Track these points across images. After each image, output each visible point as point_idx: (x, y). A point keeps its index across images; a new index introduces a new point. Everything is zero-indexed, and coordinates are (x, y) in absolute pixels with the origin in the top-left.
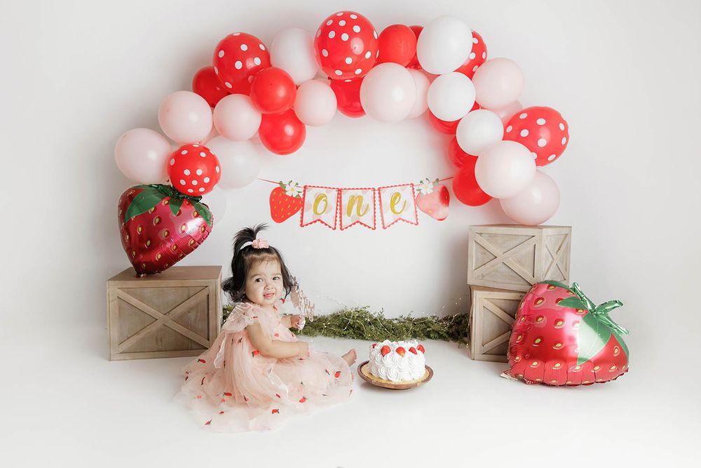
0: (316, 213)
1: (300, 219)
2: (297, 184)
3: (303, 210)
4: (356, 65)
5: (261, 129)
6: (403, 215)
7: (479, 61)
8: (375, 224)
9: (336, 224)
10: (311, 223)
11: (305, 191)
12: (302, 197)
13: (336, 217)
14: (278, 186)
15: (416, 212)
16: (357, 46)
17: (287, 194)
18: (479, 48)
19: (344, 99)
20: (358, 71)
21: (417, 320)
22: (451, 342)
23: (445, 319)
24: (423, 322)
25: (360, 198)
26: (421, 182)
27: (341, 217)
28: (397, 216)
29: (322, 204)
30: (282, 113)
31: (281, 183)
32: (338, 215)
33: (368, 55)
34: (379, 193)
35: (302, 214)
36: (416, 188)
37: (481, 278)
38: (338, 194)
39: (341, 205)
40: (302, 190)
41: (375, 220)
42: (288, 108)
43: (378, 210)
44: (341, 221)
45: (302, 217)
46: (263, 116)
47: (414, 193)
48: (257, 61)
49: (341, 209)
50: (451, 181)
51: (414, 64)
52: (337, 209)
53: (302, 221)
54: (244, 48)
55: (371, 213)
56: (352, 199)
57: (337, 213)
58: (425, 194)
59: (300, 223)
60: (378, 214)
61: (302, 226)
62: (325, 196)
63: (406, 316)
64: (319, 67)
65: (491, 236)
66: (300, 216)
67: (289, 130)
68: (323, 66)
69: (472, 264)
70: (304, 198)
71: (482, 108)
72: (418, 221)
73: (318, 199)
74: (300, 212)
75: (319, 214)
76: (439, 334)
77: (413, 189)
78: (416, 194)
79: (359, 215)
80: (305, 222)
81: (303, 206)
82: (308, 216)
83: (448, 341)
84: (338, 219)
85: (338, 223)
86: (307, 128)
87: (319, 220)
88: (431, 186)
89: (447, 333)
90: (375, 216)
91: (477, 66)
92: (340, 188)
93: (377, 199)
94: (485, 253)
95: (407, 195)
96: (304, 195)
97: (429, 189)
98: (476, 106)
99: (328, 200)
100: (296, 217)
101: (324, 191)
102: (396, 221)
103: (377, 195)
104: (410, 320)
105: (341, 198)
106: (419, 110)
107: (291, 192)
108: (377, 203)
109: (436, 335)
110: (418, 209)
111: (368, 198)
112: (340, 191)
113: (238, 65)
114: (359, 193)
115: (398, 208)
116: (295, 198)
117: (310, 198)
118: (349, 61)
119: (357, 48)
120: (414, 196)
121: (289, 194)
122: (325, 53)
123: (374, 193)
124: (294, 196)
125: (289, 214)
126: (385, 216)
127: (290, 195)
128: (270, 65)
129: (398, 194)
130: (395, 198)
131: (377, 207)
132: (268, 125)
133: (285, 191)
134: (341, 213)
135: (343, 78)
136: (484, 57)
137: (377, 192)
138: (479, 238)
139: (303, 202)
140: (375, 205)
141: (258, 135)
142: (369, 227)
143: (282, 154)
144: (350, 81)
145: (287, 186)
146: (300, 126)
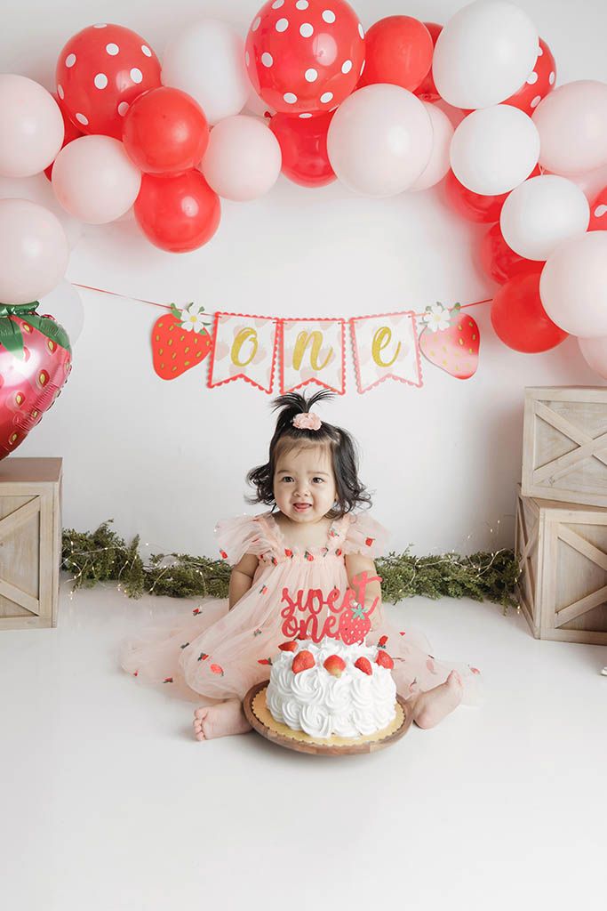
0: (236, 362)
1: (206, 374)
2: (202, 309)
3: (212, 357)
8: (344, 385)
9: (272, 384)
11: (216, 322)
12: (210, 333)
13: (273, 370)
25: (317, 337)
26: (428, 308)
27: (281, 371)
28: (384, 371)
29: (247, 346)
32: (277, 367)
34: (352, 329)
35: (211, 364)
36: (419, 319)
38: (278, 328)
40: (210, 320)
43: (349, 360)
44: (281, 378)
45: (210, 371)
47: (415, 328)
49: (281, 357)
52: (275, 356)
53: (210, 377)
55: (336, 364)
56: (303, 340)
57: (274, 363)
58: (434, 330)
59: (207, 381)
60: (349, 367)
61: (210, 385)
62: (254, 331)
66: (207, 368)
70: (215, 335)
73: (241, 337)
74: (206, 360)
77: (414, 321)
78: (420, 328)
79: (315, 367)
80: (216, 378)
81: (213, 350)
82: (223, 368)
84: (276, 374)
85: (276, 381)
90: (344, 370)
92: (280, 318)
93: (348, 339)
95: (403, 332)
96: (215, 329)
97: (443, 322)
99: (258, 339)
100: (199, 370)
101: (251, 322)
103: (347, 332)
107: (192, 323)
108: (348, 346)
111: (331, 335)
112: (280, 323)
114: (316, 326)
115: (386, 355)
116: (198, 336)
117: (225, 335)
120: (415, 333)
121: (187, 326)
123: (343, 328)
124: (197, 331)
125: (187, 363)
126: (362, 369)
127: (189, 330)
130: (381, 338)
131: (348, 353)
133: (180, 322)
134: (281, 364)
137: (347, 326)
139: (213, 343)
140: (343, 349)
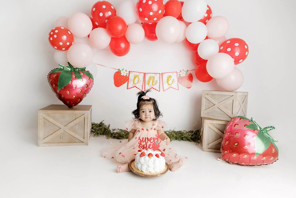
4: (154, 16)
5: (111, 44)
6: (173, 86)
7: (209, 18)
10: (132, 88)
14: (117, 71)
15: (178, 84)
16: (155, 7)
17: (122, 74)
18: (209, 12)
19: (148, 32)
20: (155, 19)
21: (177, 132)
22: (193, 142)
23: (190, 132)
24: (180, 132)
30: (120, 37)
31: (119, 70)
33: (160, 12)
37: (207, 114)
38: (144, 75)
39: (145, 80)
41: (160, 87)
42: (123, 35)
46: (112, 38)
48: (110, 13)
50: (194, 71)
51: (180, 18)
54: (104, 7)
58: (182, 76)
62: (138, 76)
63: (172, 130)
64: (138, 17)
65: (212, 95)
67: (123, 45)
68: (140, 16)
69: (203, 108)
71: (209, 38)
72: (179, 88)
75: (135, 84)
76: (187, 138)
83: (191, 142)
86: (131, 45)
87: (135, 86)
88: (185, 73)
89: (191, 138)
90: (160, 86)
91: (207, 20)
94: (209, 103)
98: (207, 38)
101: (138, 74)
102: (169, 88)
104: (175, 132)
105: (145, 77)
106: (182, 38)
109: (186, 139)
110: (179, 83)
113: (101, 14)
118: (151, 14)
119: (155, 8)
122: (141, 10)
128: (116, 15)
129: (170, 76)
132: (114, 42)
135: (148, 22)
136: (211, 16)
138: (207, 96)
140: (160, 81)
141: (109, 47)
142: (157, 90)
143: (119, 56)
144: (151, 23)
145: (122, 71)
146: (127, 43)
